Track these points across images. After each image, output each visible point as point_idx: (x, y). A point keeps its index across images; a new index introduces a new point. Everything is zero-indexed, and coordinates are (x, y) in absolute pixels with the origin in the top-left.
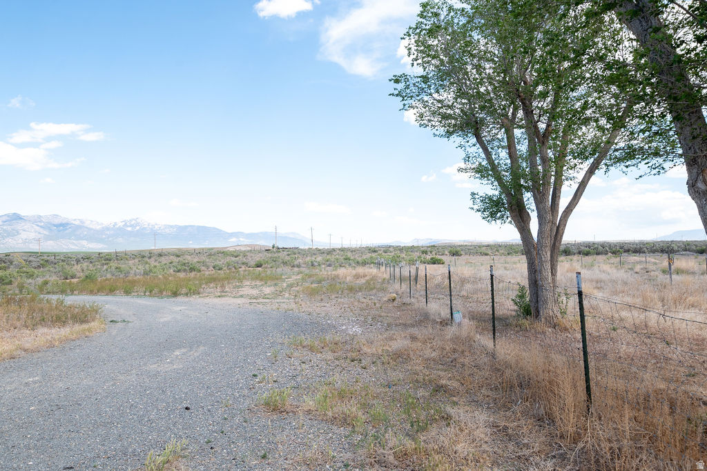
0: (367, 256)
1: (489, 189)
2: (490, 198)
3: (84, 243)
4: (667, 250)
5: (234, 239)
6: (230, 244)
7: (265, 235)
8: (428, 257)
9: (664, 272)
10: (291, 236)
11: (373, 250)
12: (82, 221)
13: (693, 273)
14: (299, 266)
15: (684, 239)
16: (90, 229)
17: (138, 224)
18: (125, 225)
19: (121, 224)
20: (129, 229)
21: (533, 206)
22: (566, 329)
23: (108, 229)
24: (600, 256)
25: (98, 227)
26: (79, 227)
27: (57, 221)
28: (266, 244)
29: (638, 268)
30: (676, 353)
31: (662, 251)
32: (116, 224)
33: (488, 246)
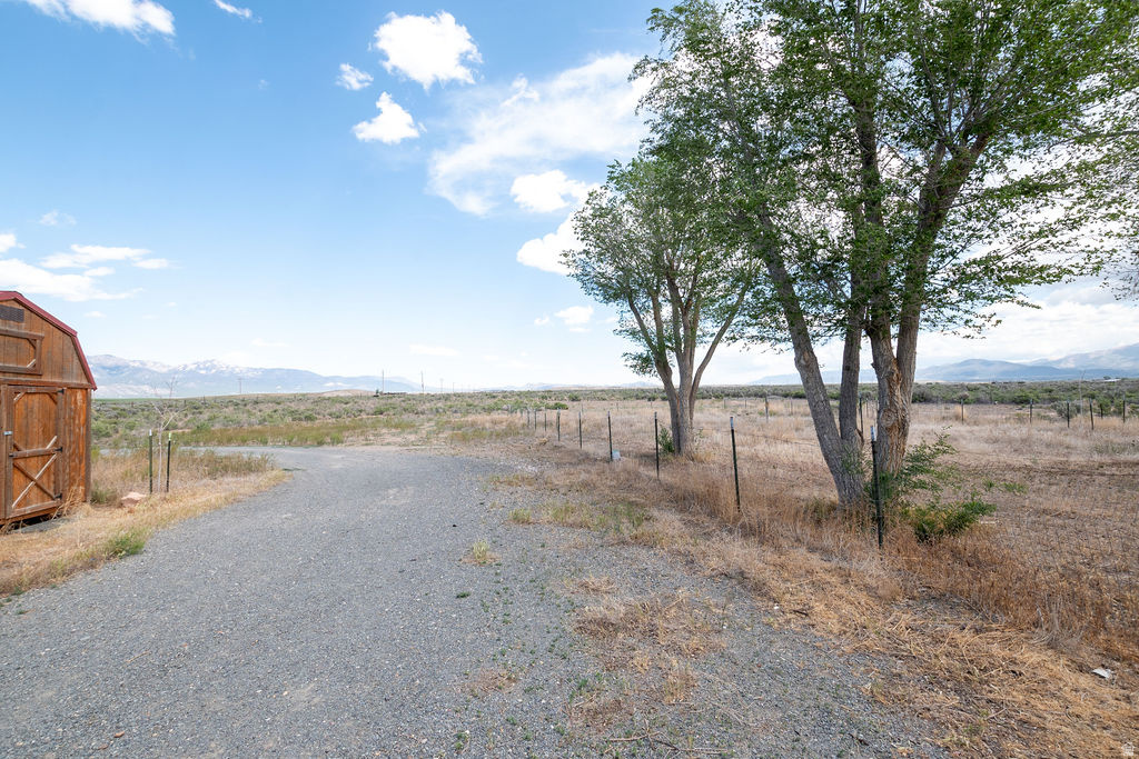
0: (490, 402)
1: (641, 348)
2: (640, 357)
3: (146, 388)
4: (760, 393)
5: (331, 384)
6: (327, 389)
7: (367, 379)
8: (552, 403)
9: (761, 414)
10: (397, 381)
11: (492, 396)
12: (142, 363)
13: (782, 415)
14: (423, 413)
15: (772, 384)
16: (153, 372)
17: (214, 367)
18: (198, 367)
19: (193, 367)
20: (203, 372)
21: (676, 363)
22: (702, 462)
23: (176, 372)
24: (705, 401)
25: (165, 370)
26: (137, 370)
27: (110, 363)
28: (368, 389)
29: (740, 410)
30: (780, 472)
31: (756, 395)
32: (186, 366)
33: (602, 391)
